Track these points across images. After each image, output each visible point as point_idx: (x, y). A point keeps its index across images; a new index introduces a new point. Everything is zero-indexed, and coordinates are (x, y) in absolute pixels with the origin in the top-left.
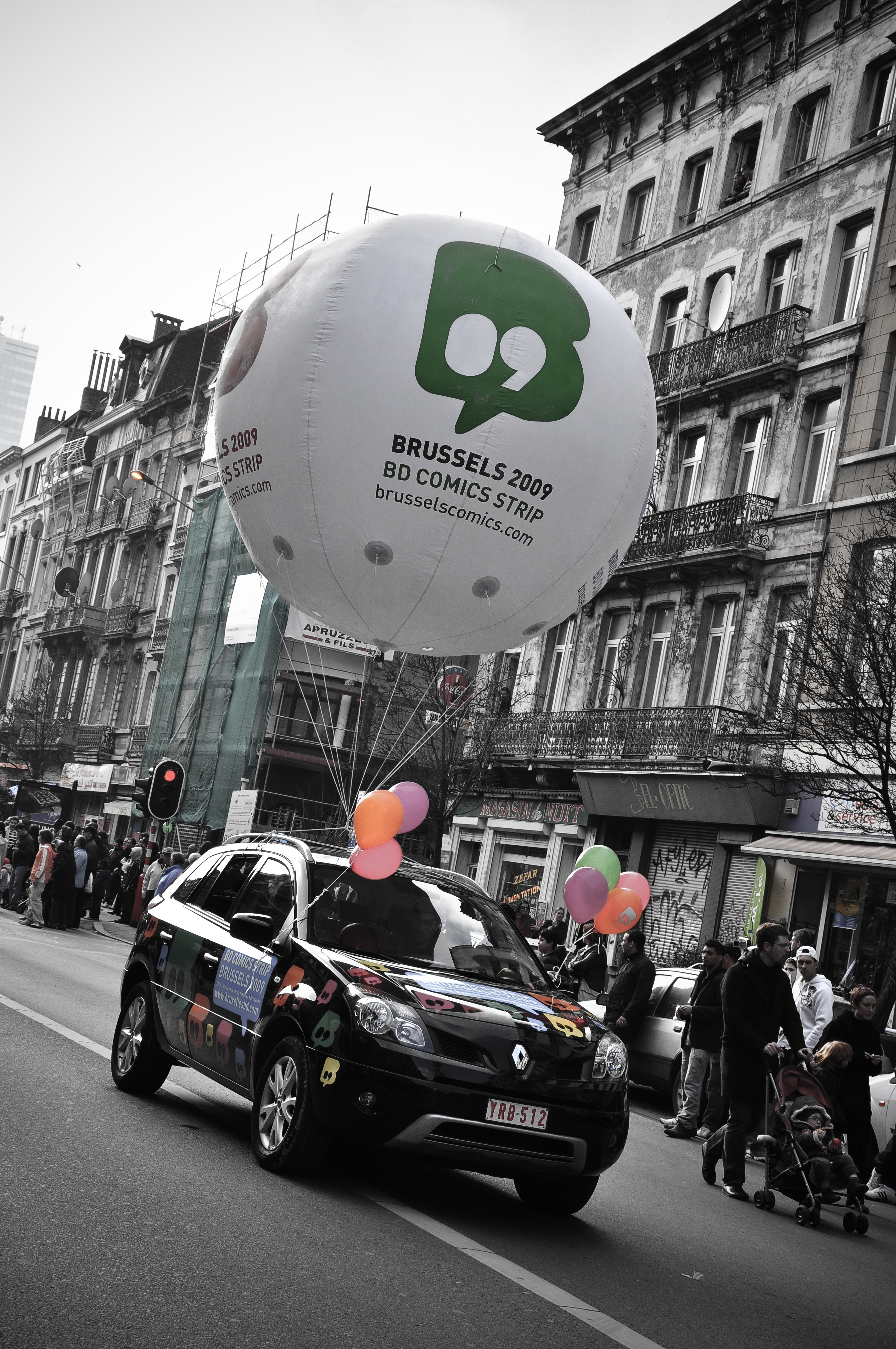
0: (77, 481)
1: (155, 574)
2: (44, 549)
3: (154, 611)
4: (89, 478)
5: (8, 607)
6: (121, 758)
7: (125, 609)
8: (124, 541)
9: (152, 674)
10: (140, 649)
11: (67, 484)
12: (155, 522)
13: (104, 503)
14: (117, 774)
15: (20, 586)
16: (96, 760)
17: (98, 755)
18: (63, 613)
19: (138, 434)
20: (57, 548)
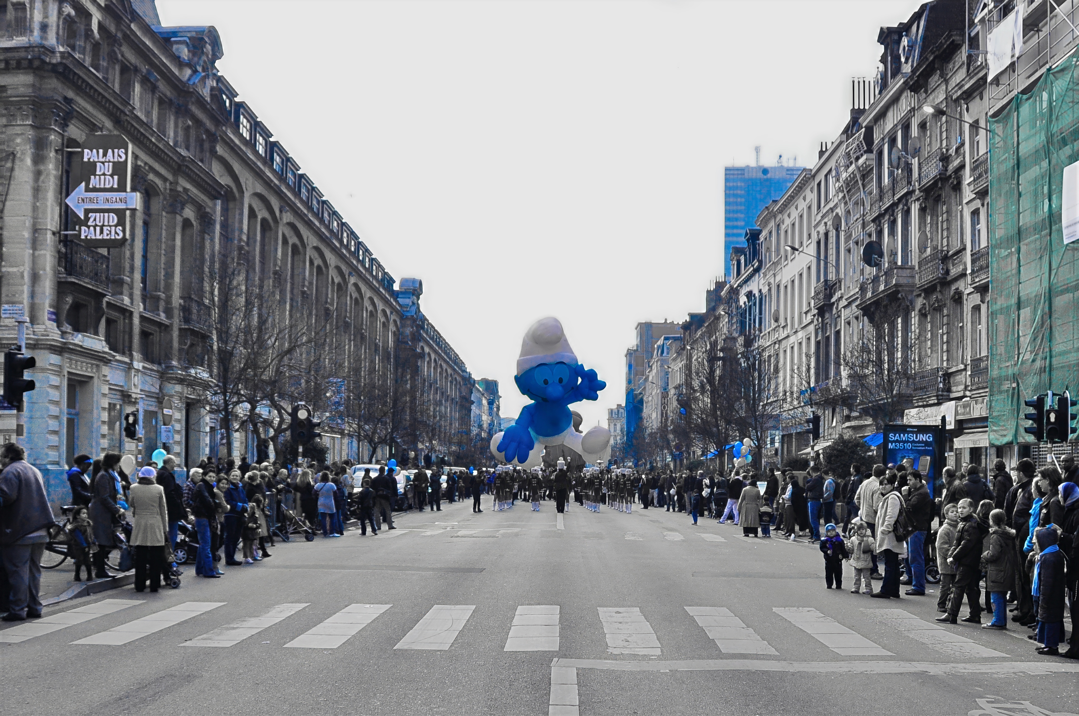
0: (863, 170)
1: (956, 216)
2: (845, 239)
3: (964, 249)
4: (874, 163)
5: (825, 295)
6: (961, 394)
7: (933, 256)
8: (918, 199)
9: (977, 309)
10: (957, 289)
11: (855, 176)
12: (946, 168)
13: (891, 174)
14: (960, 410)
15: (832, 276)
16: (936, 401)
17: (937, 396)
18: (876, 280)
19: (910, 104)
20: (857, 232)
